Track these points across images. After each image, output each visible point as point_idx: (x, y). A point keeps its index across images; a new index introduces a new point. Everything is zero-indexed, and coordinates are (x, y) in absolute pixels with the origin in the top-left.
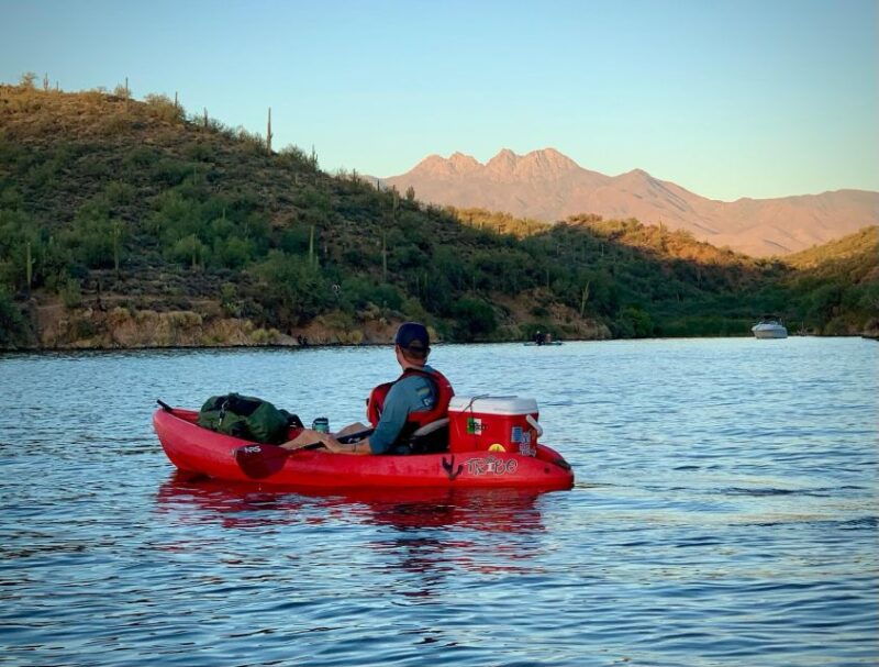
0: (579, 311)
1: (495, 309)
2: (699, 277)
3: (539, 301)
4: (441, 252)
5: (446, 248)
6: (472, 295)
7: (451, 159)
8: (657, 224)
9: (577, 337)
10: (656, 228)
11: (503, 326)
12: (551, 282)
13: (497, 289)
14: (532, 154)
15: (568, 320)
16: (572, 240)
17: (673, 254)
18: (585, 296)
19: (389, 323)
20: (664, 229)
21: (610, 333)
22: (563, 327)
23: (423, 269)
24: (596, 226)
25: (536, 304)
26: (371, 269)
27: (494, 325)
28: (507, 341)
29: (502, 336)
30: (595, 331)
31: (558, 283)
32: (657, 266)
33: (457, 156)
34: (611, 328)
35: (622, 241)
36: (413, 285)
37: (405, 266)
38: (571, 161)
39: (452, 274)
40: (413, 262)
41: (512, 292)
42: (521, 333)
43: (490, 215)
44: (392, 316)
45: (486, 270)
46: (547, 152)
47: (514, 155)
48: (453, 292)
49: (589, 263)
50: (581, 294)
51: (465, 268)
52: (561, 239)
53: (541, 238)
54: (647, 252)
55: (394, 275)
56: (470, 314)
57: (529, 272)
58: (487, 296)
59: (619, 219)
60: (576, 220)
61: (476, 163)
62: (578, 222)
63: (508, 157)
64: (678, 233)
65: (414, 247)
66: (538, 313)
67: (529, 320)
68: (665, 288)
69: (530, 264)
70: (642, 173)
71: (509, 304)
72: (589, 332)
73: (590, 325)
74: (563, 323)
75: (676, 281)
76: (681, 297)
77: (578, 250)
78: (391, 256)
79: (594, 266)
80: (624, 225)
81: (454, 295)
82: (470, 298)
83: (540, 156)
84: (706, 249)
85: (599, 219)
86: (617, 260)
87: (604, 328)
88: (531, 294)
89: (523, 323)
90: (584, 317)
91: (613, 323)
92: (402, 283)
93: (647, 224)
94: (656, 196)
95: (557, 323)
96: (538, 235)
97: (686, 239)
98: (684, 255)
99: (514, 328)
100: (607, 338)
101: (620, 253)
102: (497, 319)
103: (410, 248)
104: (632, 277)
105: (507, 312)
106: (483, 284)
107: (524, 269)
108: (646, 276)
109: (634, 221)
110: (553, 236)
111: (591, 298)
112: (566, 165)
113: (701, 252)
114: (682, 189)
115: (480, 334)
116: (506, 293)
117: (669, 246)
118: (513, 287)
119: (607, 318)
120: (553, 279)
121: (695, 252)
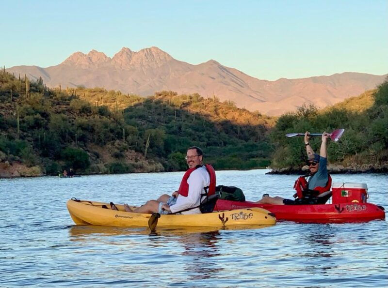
0: (144, 154)
1: (89, 154)
2: (239, 131)
3: (118, 148)
4: (55, 119)
5: (58, 116)
6: (75, 146)
7: (89, 54)
8: (212, 97)
9: (142, 170)
10: (211, 100)
11: (94, 165)
12: (126, 137)
13: (91, 142)
14: (143, 51)
15: (136, 161)
16: (156, 108)
17: (222, 117)
18: (147, 146)
19: (11, 164)
20: (217, 100)
21: (163, 168)
22: (133, 165)
23: (43, 130)
24: (173, 99)
25: (116, 150)
26: (10, 130)
27: (88, 164)
28: (97, 174)
29: (93, 171)
30: (153, 167)
31: (130, 137)
32: (211, 125)
33: (93, 52)
34: (164, 165)
35: (189, 108)
36: (36, 140)
37: (32, 128)
38: (168, 55)
39: (62, 132)
40: (37, 125)
41: (100, 143)
42: (106, 169)
43: (106, 93)
44: (13, 159)
45: (84, 129)
46: (153, 50)
47: (130, 51)
48: (62, 144)
49: (166, 123)
50: (145, 143)
51: (71, 129)
52: (150, 108)
54: (205, 115)
55: (25, 134)
56: (72, 157)
57: (112, 131)
58: (85, 146)
59: (188, 95)
60: (160, 95)
61: (106, 57)
62: (161, 96)
63: (127, 53)
64: (226, 103)
65: (38, 116)
66: (117, 156)
67: (111, 161)
68: (215, 138)
69: (112, 126)
70: (215, 62)
71: (98, 150)
72: (150, 167)
73: (150, 163)
74: (133, 162)
75: (223, 134)
76: (225, 144)
77: (159, 114)
78: (24, 122)
79: (169, 125)
80: (191, 98)
81: (63, 146)
82: (74, 147)
83: (148, 53)
84: (244, 113)
85: (175, 94)
86: (184, 121)
87: (160, 165)
88: (113, 144)
89: (107, 163)
90: (147, 158)
91: (166, 162)
92: (30, 139)
93: (205, 98)
94: (224, 78)
95: (129, 162)
97: (230, 106)
98: (229, 117)
99: (101, 166)
100: (161, 171)
101: (187, 116)
102: (90, 160)
103: (35, 116)
104: (193, 132)
105: (97, 156)
106: (82, 139)
107: (109, 128)
108: (203, 131)
109: (197, 95)
110: (144, 106)
111: (151, 146)
112: (165, 58)
113: (241, 115)
114: (242, 73)
115: (79, 170)
116: (98, 144)
117: (219, 111)
118: (101, 140)
119: (163, 159)
120: (127, 135)
121: (236, 115)
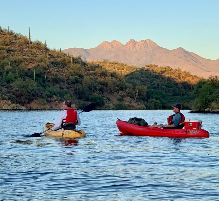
0: (135, 99)
1: (104, 98)
2: (191, 88)
3: (121, 96)
4: (86, 78)
5: (88, 77)
6: (97, 93)
7: (112, 42)
9: (133, 108)
10: (177, 70)
11: (107, 105)
12: (125, 89)
13: (106, 92)
14: (142, 41)
15: (131, 103)
16: (145, 74)
17: (182, 80)
18: (137, 95)
19: (59, 103)
20: (180, 70)
21: (145, 107)
22: (129, 105)
23: (79, 84)
24: (155, 69)
25: (119, 97)
26: (61, 84)
27: (104, 104)
28: (108, 109)
29: (106, 108)
30: (140, 107)
31: (127, 90)
32: (176, 84)
33: (114, 41)
34: (146, 106)
35: (164, 74)
36: (75, 90)
37: (73, 83)
38: (156, 44)
39: (90, 86)
40: (76, 81)
41: (111, 92)
42: (113, 107)
43: (119, 64)
44: (61, 100)
45: (102, 84)
46: (147, 41)
47: (135, 41)
48: (89, 92)
49: (151, 82)
51: (95, 84)
52: (142, 73)
53: (135, 73)
54: (173, 79)
55: (69, 86)
56: (95, 100)
57: (118, 86)
58: (102, 94)
59: (164, 66)
60: (148, 66)
61: (121, 44)
62: (149, 67)
63: (133, 42)
64: (185, 72)
65: (77, 76)
66: (120, 100)
67: (117, 102)
68: (178, 92)
69: (118, 83)
70: (182, 49)
71: (110, 96)
72: (138, 107)
73: (138, 104)
74: (129, 104)
75: (183, 89)
77: (147, 77)
78: (69, 79)
79: (152, 83)
80: (165, 68)
82: (96, 94)
84: (195, 78)
85: (157, 66)
86: (161, 81)
87: (143, 106)
88: (118, 93)
89: (114, 104)
90: (136, 101)
91: (147, 104)
92: (72, 89)
93: (173, 69)
94: (187, 58)
95: (126, 103)
96: (135, 72)
98: (186, 80)
99: (111, 105)
100: (144, 109)
101: (163, 79)
102: (105, 102)
103: (76, 77)
104: (166, 88)
105: (109, 100)
106: (101, 90)
108: (171, 87)
109: (169, 67)
110: (139, 72)
111: (139, 95)
112: (154, 46)
113: (193, 79)
114: (197, 55)
115: (98, 107)
116: (109, 93)
117: (181, 76)
119: (146, 102)
120: (126, 88)
121: (190, 79)
